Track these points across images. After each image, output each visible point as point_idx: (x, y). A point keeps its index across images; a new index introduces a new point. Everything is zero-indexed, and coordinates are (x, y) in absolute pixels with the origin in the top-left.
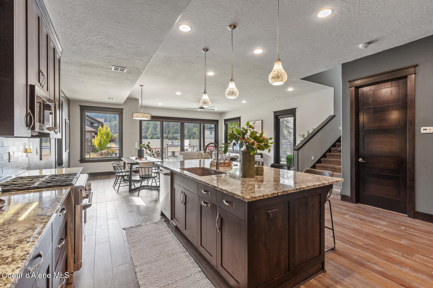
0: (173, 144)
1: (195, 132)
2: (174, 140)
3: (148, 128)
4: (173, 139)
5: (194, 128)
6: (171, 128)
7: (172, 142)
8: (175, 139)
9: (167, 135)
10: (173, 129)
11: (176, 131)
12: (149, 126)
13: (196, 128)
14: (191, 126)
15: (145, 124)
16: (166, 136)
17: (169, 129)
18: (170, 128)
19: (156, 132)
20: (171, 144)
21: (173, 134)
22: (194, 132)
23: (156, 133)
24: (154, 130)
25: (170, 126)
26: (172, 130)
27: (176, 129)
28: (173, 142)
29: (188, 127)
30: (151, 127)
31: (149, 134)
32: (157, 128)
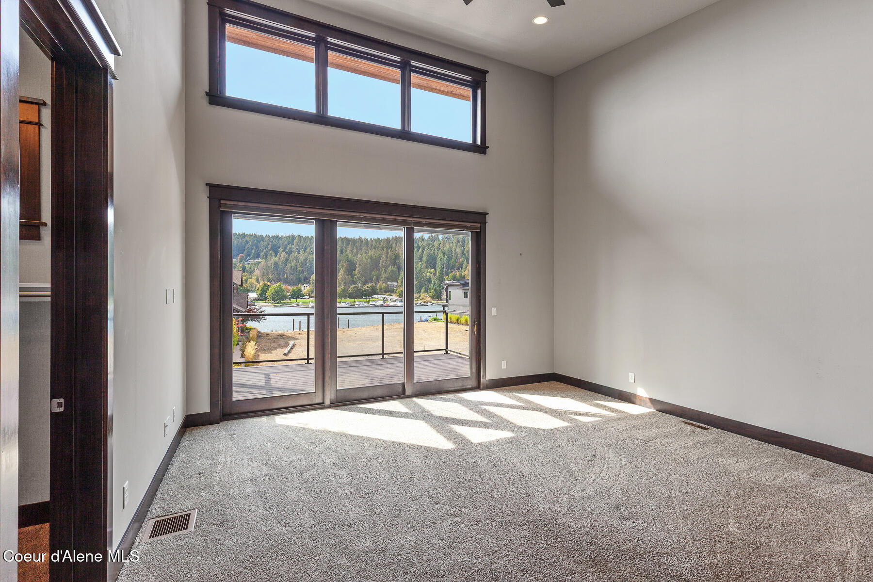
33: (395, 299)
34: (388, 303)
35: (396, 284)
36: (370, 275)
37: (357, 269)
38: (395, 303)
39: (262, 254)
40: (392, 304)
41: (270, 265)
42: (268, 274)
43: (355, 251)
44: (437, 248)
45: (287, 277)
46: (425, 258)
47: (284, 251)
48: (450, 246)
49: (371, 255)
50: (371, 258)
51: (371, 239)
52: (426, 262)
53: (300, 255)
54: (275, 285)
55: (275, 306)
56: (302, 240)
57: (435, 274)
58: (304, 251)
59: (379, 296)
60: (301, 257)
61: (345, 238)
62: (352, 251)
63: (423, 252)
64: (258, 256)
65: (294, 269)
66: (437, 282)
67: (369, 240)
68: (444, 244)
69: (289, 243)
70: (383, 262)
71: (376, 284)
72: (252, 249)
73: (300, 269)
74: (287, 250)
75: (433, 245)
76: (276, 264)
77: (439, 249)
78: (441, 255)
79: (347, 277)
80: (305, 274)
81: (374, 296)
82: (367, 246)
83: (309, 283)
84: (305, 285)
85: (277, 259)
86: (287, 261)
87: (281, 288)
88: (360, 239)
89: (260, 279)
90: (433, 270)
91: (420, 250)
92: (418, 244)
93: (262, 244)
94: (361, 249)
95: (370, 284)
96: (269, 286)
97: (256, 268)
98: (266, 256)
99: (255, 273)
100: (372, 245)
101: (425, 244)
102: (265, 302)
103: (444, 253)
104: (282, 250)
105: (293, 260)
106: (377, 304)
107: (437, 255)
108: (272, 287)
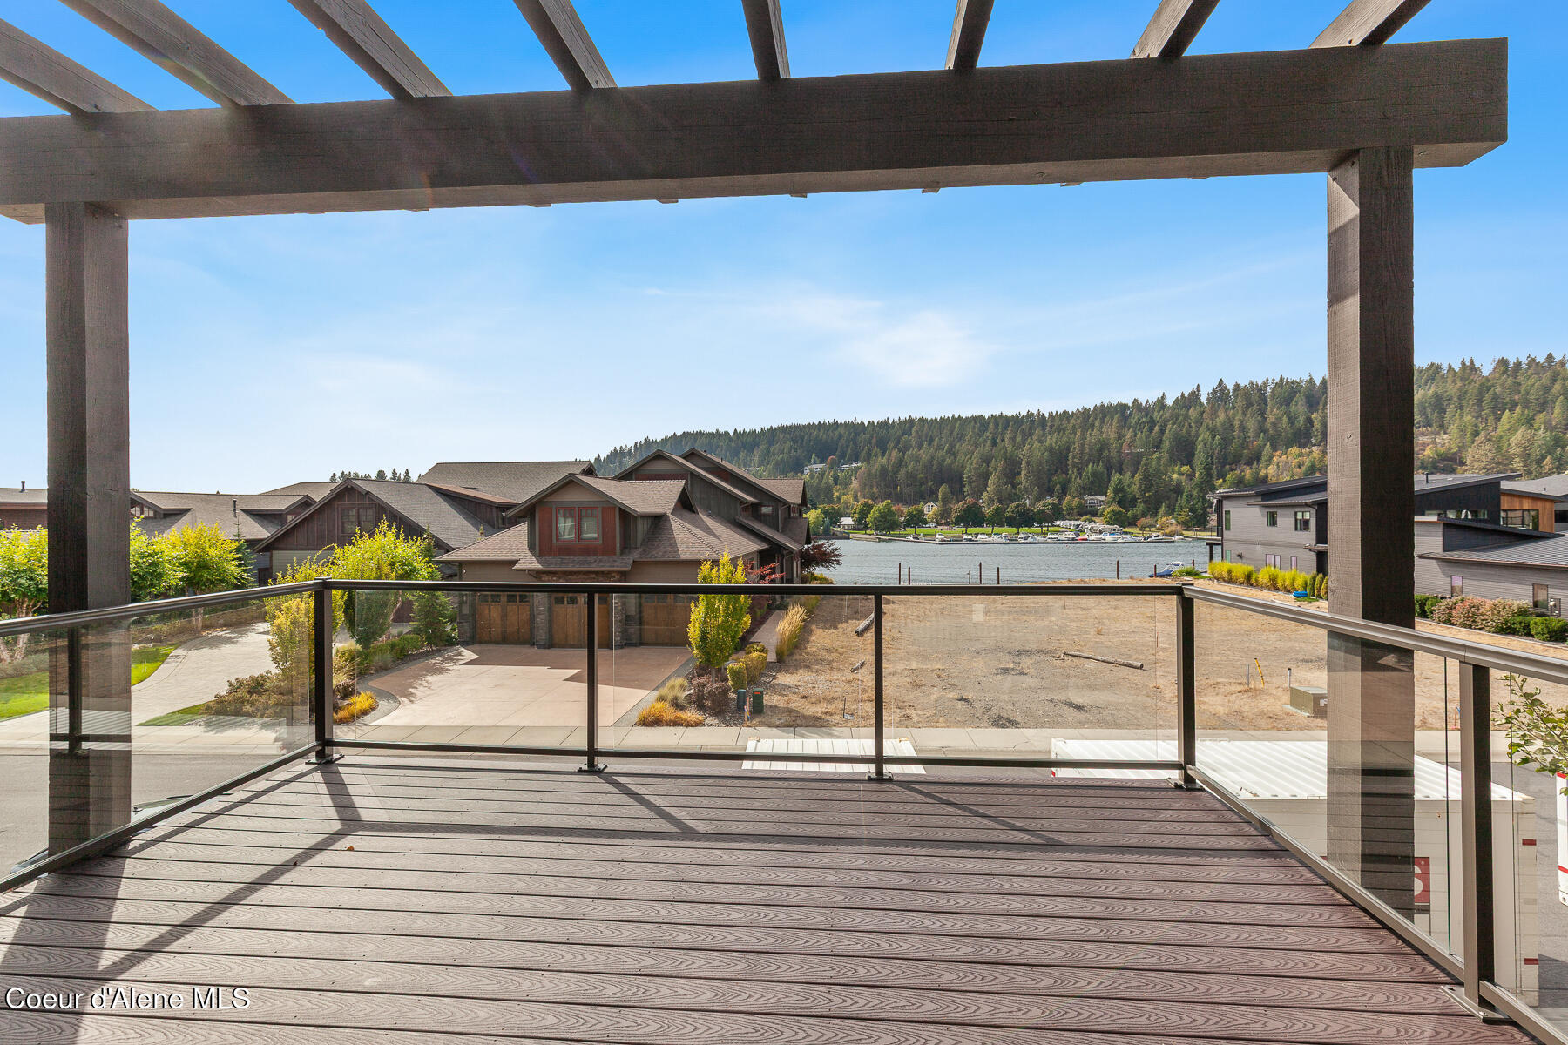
0: (1077, 535)
1: (1179, 483)
2: (1085, 517)
3: (987, 476)
4: (1081, 514)
5: (1176, 469)
6: (1073, 472)
7: (1078, 526)
8: (1088, 517)
9: (1055, 500)
10: (1080, 474)
11: (1092, 483)
12: (991, 470)
13: (1182, 465)
14: (1159, 459)
15: (975, 462)
16: (1053, 504)
17: (1064, 476)
18: (1070, 472)
19: (1014, 487)
20: (1073, 539)
21: (1081, 495)
22: (1173, 483)
23: (1015, 494)
24: (1006, 483)
25: (1067, 465)
26: (1076, 477)
27: (1094, 474)
28: (1079, 530)
29: (1146, 465)
30: (996, 470)
31: (990, 499)
32: (1019, 474)
33: (1101, 527)
34: (1086, 537)
35: (1102, 498)
36: (1049, 482)
37: (1023, 472)
38: (1101, 536)
39: (863, 454)
40: (1094, 537)
41: (873, 471)
42: (872, 487)
43: (1019, 439)
44: (1196, 422)
45: (901, 489)
46: (1166, 445)
47: (895, 447)
48: (1227, 416)
49: (1051, 444)
50: (1051, 449)
51: (1051, 414)
52: (1171, 452)
53: (921, 451)
54: (880, 505)
55: (880, 540)
56: (926, 425)
57: (1191, 476)
58: (929, 445)
59: (1067, 523)
60: (924, 456)
61: (1001, 415)
62: (1013, 439)
63: (1162, 431)
64: (856, 459)
65: (912, 476)
66: (1195, 493)
67: (1047, 416)
68: (1214, 414)
69: (904, 434)
70: (1074, 457)
71: (1061, 499)
72: (847, 446)
73: (922, 476)
74: (901, 445)
75: (1187, 417)
76: (884, 470)
77: (1199, 423)
78: (1204, 435)
79: (1004, 488)
80: (930, 484)
81: (1058, 523)
82: (1044, 429)
83: (936, 500)
84: (931, 504)
85: (884, 460)
86: (900, 463)
87: (889, 510)
88: (1030, 415)
89: (859, 494)
90: (1185, 469)
91: (1157, 429)
92: (1151, 417)
93: (863, 437)
94: (1031, 435)
95: (1049, 500)
96: (871, 507)
97: (853, 478)
98: (868, 458)
99: (852, 486)
100: (1052, 426)
101: (1168, 415)
102: (866, 533)
103: (1213, 431)
104: (892, 445)
105: (911, 462)
106: (1063, 537)
107: (1197, 436)
108: (875, 508)
